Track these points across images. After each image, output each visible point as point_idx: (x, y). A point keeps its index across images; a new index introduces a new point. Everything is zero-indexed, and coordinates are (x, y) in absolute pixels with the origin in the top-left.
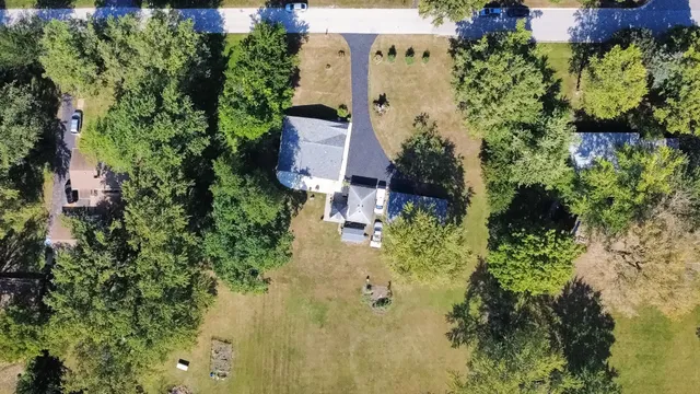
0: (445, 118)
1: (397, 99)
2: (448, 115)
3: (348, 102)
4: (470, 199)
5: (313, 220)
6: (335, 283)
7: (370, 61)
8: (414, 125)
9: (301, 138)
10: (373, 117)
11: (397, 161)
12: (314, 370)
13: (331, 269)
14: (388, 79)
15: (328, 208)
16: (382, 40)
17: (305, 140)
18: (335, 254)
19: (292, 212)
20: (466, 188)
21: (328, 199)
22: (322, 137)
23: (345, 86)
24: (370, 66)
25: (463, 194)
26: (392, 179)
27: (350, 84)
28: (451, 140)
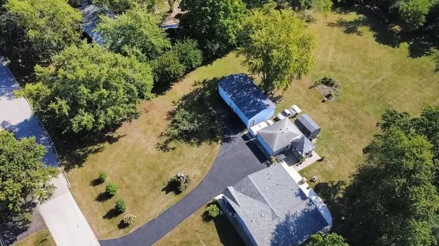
0: (149, 132)
1: (160, 177)
2: (145, 132)
3: (197, 217)
4: (201, 81)
5: (329, 165)
6: (353, 117)
7: (137, 227)
8: (173, 149)
9: (276, 222)
10: (194, 184)
11: (217, 141)
12: (420, 91)
13: (348, 126)
14: (145, 197)
15: (308, 162)
16: (105, 232)
17: (274, 216)
18: (334, 132)
19: (343, 187)
20: (196, 87)
21: (301, 167)
22: (257, 204)
23: (184, 232)
24: (141, 224)
25: (202, 87)
26: (236, 133)
27: (177, 229)
28: (165, 117)
